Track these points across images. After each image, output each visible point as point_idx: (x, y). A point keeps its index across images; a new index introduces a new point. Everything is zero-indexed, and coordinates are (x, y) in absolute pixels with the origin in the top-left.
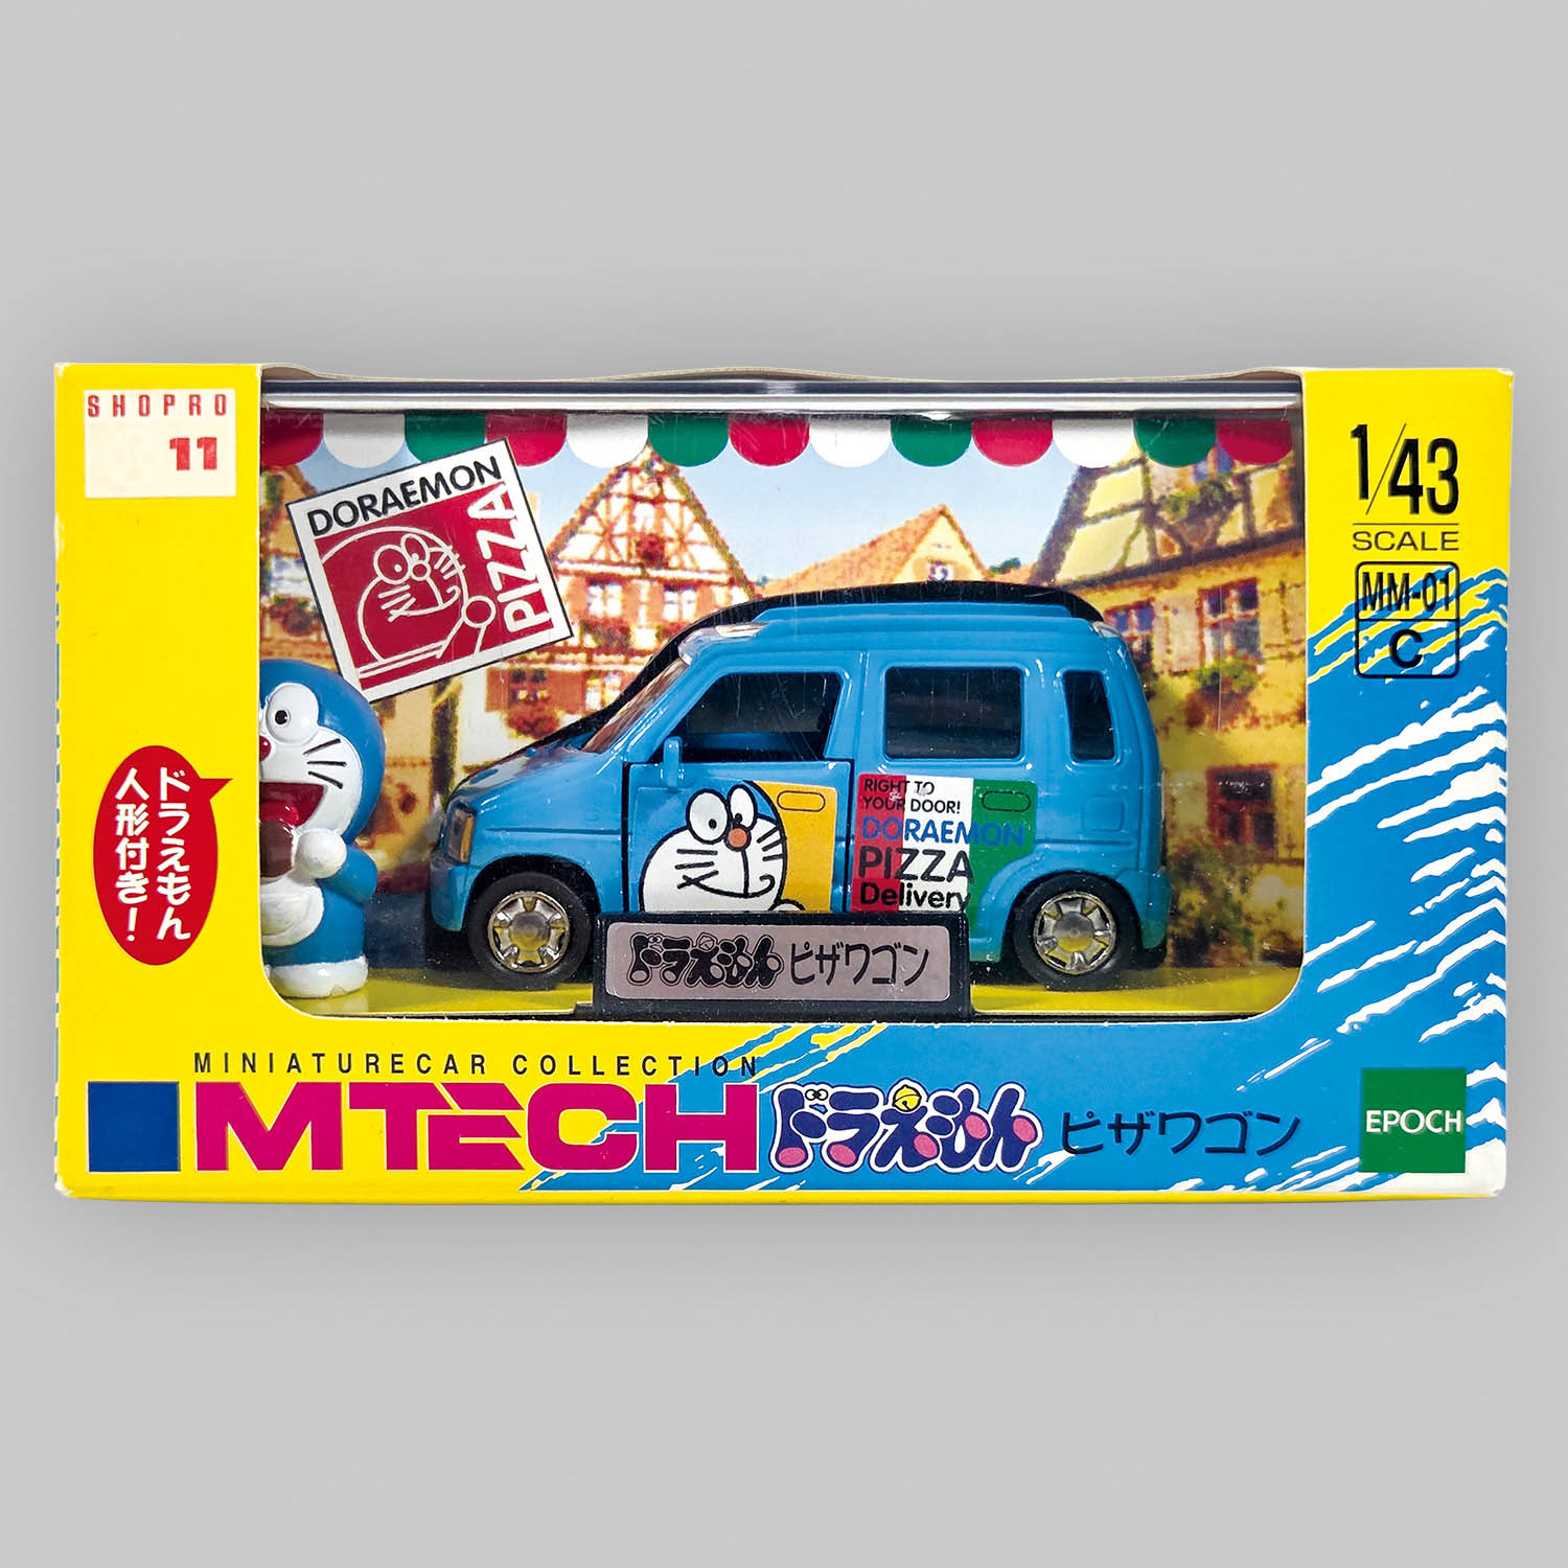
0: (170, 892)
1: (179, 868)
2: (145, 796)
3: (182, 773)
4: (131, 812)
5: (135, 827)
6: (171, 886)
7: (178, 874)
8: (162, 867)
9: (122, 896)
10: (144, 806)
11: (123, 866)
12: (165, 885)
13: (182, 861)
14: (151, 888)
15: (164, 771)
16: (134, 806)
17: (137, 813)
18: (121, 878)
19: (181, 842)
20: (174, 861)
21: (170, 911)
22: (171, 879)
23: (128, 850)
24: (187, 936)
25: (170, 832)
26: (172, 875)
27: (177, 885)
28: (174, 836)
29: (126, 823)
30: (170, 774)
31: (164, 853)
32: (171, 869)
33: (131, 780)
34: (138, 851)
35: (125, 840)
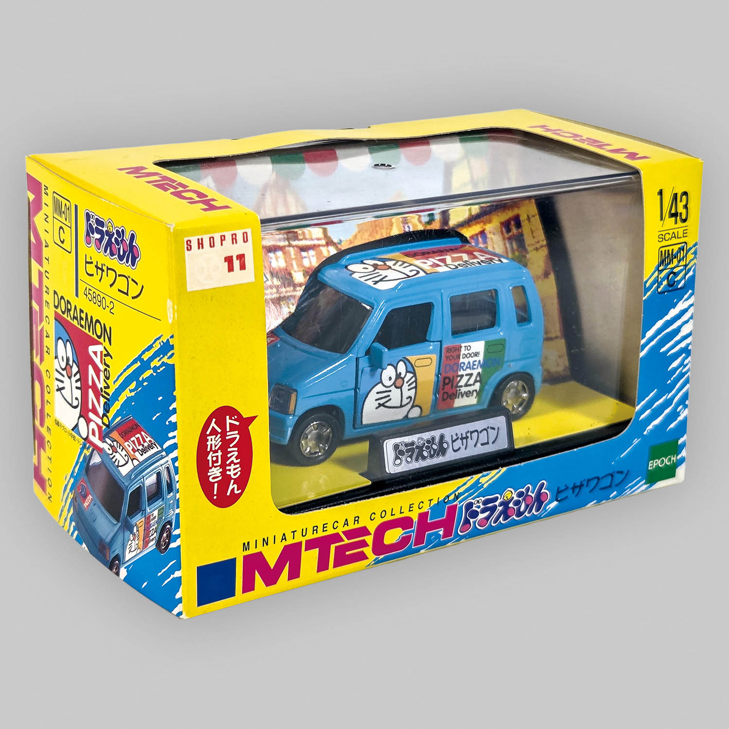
0: (232, 473)
1: (236, 461)
2: (219, 430)
3: (236, 417)
4: (213, 439)
5: (216, 446)
6: (232, 470)
7: (235, 464)
8: (228, 462)
9: (211, 479)
10: (219, 435)
11: (211, 465)
12: (230, 470)
13: (237, 458)
14: (223, 473)
15: (228, 417)
16: (215, 436)
17: (216, 439)
18: (210, 471)
19: (236, 449)
20: (233, 458)
21: (232, 481)
22: (232, 467)
23: (212, 457)
24: (240, 491)
25: (231, 445)
26: (232, 465)
27: (235, 469)
28: (233, 447)
29: (211, 445)
30: (230, 419)
31: (229, 455)
32: (232, 462)
33: (213, 424)
34: (217, 457)
35: (211, 453)
